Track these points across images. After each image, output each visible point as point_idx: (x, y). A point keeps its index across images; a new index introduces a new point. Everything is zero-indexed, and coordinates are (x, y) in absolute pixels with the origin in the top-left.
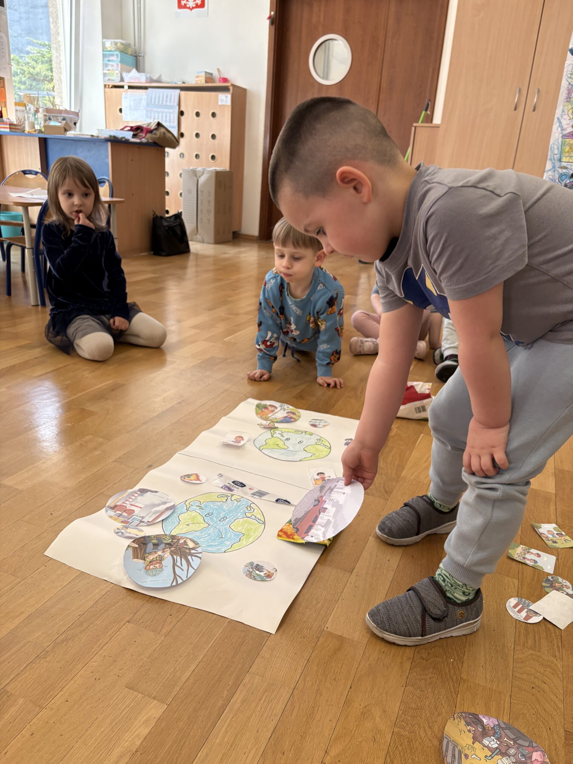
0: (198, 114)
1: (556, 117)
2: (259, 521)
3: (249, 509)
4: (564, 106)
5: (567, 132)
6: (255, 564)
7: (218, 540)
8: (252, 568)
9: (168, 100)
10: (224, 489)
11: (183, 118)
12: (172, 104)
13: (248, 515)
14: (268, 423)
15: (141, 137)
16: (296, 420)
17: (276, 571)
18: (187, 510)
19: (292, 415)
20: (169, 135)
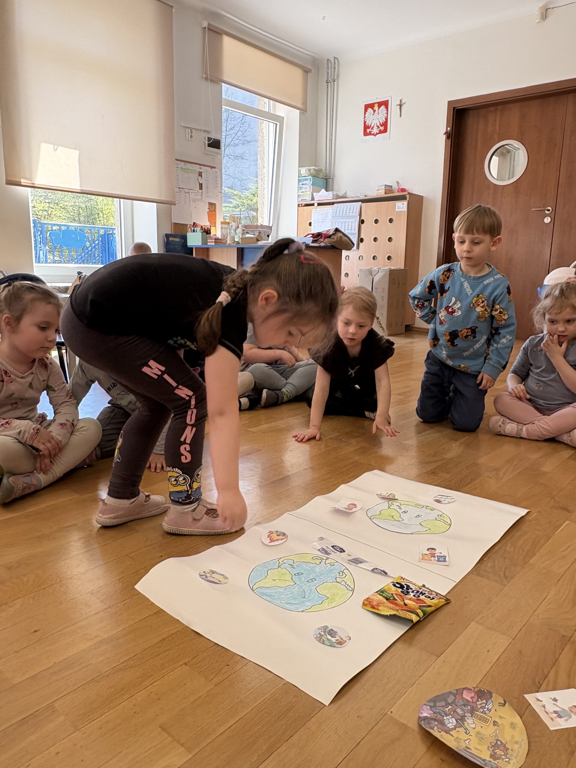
0: (376, 221)
2: (348, 587)
3: (341, 574)
6: (330, 628)
7: (300, 599)
8: (324, 632)
9: (351, 212)
10: (321, 552)
11: (363, 226)
12: (354, 214)
13: (339, 580)
14: (388, 494)
17: (350, 639)
18: (279, 567)
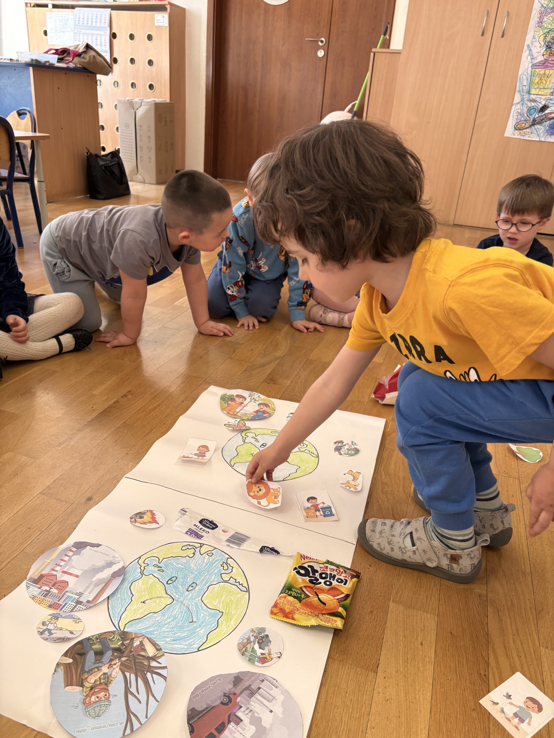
0: (132, 37)
1: (526, 44)
2: (241, 587)
3: (226, 567)
4: (535, 31)
5: (538, 61)
9: (98, 21)
10: (190, 535)
11: (115, 41)
12: (103, 25)
13: (226, 577)
14: (237, 422)
15: (67, 62)
16: (270, 415)
18: (142, 573)
19: (265, 408)
20: (99, 59)
